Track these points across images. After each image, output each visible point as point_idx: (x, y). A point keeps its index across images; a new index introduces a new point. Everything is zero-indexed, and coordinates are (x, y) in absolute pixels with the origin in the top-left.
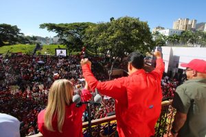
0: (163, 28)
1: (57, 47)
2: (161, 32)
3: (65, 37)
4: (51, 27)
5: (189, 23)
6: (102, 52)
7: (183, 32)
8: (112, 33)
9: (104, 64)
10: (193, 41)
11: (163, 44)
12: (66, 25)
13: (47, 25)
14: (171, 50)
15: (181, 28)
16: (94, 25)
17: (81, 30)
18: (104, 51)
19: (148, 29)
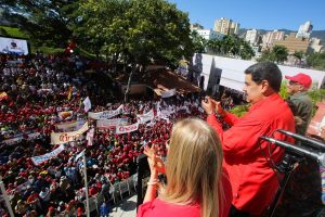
0: (202, 28)
2: (200, 32)
5: (232, 27)
7: (225, 37)
9: (114, 75)
11: (201, 51)
15: (223, 32)
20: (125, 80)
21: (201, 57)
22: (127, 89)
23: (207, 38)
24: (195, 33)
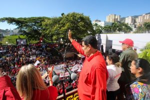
0: (100, 21)
1: (17, 38)
2: (99, 24)
3: (25, 29)
4: (11, 20)
6: (57, 40)
7: (113, 24)
8: (64, 25)
9: (59, 50)
10: (120, 30)
11: (100, 32)
12: (25, 19)
13: (7, 19)
15: (112, 21)
16: (49, 19)
18: (58, 39)
19: (90, 21)
22: (64, 55)
23: (103, 26)
24: (96, 25)
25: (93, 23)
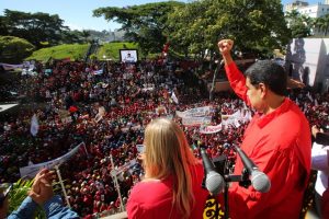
0: (305, 4)
1: (122, 47)
2: (302, 11)
3: (134, 29)
4: (111, 13)
6: (196, 53)
9: (201, 73)
11: (305, 33)
12: (135, 8)
13: (104, 10)
14: (323, 44)
16: (182, 6)
17: (159, 15)
19: (280, 7)
20: (210, 77)
21: (303, 43)
22: (212, 87)
23: (314, 16)
24: (295, 14)
25: (287, 9)
